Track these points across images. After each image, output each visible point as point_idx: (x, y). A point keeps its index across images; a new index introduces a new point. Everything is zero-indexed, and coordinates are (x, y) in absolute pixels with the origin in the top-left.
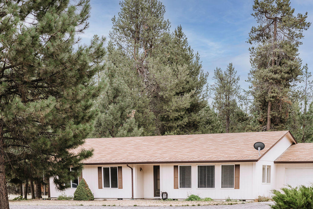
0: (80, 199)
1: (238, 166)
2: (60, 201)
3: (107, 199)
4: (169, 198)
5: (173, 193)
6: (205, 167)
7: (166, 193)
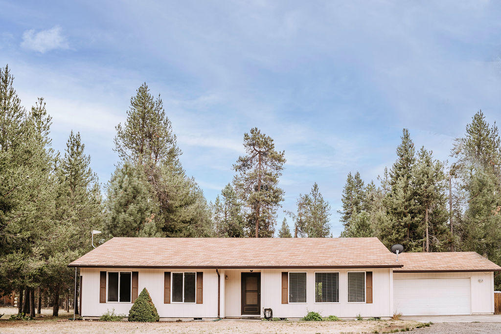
0: (142, 320)
1: (370, 274)
2: (106, 323)
3: (181, 319)
4: (274, 316)
5: (281, 310)
6: (324, 274)
7: (270, 310)
